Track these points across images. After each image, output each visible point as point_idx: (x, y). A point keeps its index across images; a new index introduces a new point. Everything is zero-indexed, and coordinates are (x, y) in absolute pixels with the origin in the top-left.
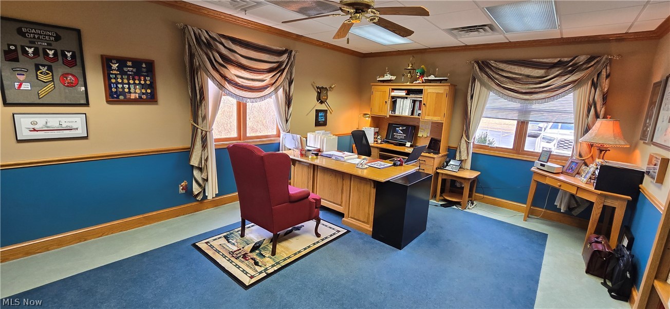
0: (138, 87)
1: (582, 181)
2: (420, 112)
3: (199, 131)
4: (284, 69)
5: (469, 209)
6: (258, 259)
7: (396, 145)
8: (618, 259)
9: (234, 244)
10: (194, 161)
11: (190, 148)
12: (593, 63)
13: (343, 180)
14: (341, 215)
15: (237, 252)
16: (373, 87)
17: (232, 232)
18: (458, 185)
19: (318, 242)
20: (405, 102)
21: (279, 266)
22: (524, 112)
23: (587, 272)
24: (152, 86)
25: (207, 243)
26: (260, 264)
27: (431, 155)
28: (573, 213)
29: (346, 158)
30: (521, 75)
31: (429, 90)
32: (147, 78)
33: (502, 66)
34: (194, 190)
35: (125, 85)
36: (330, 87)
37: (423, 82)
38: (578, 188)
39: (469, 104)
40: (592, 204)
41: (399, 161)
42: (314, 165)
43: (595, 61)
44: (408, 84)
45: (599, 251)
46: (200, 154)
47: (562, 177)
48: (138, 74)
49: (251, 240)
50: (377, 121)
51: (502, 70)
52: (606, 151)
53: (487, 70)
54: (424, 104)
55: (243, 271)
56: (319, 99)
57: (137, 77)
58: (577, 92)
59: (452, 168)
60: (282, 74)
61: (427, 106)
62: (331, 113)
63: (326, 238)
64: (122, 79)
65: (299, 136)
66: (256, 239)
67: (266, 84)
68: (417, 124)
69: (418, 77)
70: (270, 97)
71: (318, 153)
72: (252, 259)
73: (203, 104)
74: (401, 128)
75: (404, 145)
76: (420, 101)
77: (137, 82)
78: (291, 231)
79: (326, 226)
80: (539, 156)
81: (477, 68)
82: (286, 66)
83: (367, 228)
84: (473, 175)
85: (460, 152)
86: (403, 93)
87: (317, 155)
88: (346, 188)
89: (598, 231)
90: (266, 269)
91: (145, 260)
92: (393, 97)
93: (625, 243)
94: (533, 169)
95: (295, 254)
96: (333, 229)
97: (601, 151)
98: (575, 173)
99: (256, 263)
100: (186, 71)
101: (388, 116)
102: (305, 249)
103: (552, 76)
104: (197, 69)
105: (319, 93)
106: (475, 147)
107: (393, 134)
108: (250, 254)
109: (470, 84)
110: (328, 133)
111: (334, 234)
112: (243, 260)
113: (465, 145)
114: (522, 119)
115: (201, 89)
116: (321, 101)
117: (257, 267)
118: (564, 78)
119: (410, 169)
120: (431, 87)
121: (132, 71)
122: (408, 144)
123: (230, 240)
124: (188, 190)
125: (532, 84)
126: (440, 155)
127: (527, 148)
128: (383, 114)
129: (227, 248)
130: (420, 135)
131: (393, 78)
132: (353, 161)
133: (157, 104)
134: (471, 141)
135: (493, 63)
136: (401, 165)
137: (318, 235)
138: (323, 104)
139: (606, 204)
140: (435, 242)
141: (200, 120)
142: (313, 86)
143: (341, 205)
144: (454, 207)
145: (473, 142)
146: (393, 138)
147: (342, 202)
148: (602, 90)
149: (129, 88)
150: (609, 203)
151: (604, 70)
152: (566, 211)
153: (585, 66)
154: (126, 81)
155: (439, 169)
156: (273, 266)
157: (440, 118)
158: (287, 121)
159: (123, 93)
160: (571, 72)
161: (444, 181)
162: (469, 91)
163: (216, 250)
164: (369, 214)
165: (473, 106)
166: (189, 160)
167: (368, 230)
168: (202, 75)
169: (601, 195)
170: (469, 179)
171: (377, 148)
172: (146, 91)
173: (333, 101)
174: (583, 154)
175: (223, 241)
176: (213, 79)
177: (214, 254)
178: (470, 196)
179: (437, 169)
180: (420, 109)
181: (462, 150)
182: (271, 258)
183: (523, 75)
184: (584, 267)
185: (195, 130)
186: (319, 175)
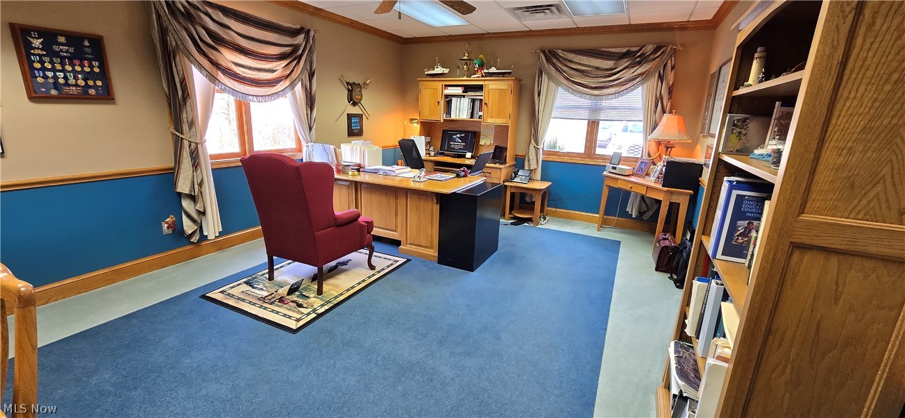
0: (80, 76)
1: (651, 181)
2: (481, 113)
3: (186, 143)
4: (301, 56)
5: (541, 224)
6: (301, 301)
7: (454, 156)
8: (682, 252)
9: (262, 289)
10: (183, 186)
11: (173, 169)
12: (659, 53)
13: (397, 198)
14: (397, 243)
15: (270, 297)
16: (420, 83)
17: (254, 276)
18: (528, 200)
19: (373, 275)
20: (462, 101)
21: (331, 305)
22: (595, 110)
23: (656, 270)
24: (104, 75)
25: (222, 292)
26: (305, 305)
27: (497, 165)
28: (644, 217)
29: (397, 172)
30: (590, 66)
31: (492, 86)
32: (93, 63)
33: (571, 56)
34: (185, 228)
35: (58, 74)
36: (365, 83)
37: (482, 76)
38: (648, 187)
39: (537, 102)
40: (659, 202)
41: (463, 171)
42: (356, 182)
43: (662, 51)
44: (465, 78)
45: (666, 247)
46: (191, 176)
47: (633, 179)
48: (78, 56)
49: (285, 282)
50: (428, 128)
51: (571, 61)
52: (672, 148)
53: (555, 61)
54: (486, 104)
55: (285, 315)
56: (350, 99)
57: (77, 62)
58: (645, 85)
59: (520, 181)
60: (298, 62)
61: (489, 105)
62: (367, 118)
63: (383, 270)
64: (52, 62)
65: (332, 147)
66: (291, 280)
67: (278, 76)
68: (477, 130)
69: (476, 69)
70: (284, 95)
71: (359, 168)
72: (292, 302)
73: (188, 104)
74: (458, 135)
75: (464, 156)
76: (481, 100)
77: (78, 68)
78: (336, 267)
79: (380, 257)
80: (610, 159)
81: (544, 58)
82: (303, 51)
83: (431, 253)
84: (544, 185)
85: (529, 160)
86: (459, 91)
87: (358, 170)
88: (401, 207)
89: (665, 231)
90: (314, 311)
91: (134, 322)
92: (447, 96)
93: (688, 237)
94: (605, 173)
95: (348, 290)
96: (389, 259)
97: (667, 148)
98: (645, 174)
99: (300, 306)
100: (156, 53)
101: (442, 121)
102: (359, 284)
103: (621, 68)
104: (174, 52)
105: (350, 91)
106: (546, 153)
107: (449, 143)
108: (288, 297)
109: (537, 79)
110: (368, 143)
111: (392, 264)
112: (279, 304)
113: (534, 151)
114: (593, 118)
115: (183, 81)
116: (354, 102)
117: (301, 309)
118: (632, 70)
119: (475, 180)
120: (492, 82)
121: (67, 52)
122: (469, 155)
123: (255, 286)
124: (177, 229)
125: (601, 77)
126: (507, 164)
127: (599, 151)
128: (434, 118)
129: (254, 294)
130: (482, 142)
131: (446, 71)
132: (406, 175)
133: (114, 104)
134: (540, 147)
135: (560, 52)
136: (465, 176)
137: (372, 267)
138: (357, 107)
139: (672, 201)
140: (510, 260)
141: (185, 127)
142: (341, 81)
143: (395, 231)
144: (526, 224)
145: (543, 148)
146: (450, 149)
147: (396, 227)
148: (668, 84)
149: (66, 78)
150: (675, 199)
151: (669, 61)
152: (637, 216)
153: (652, 57)
154: (58, 67)
155: (506, 181)
156: (322, 306)
157: (505, 120)
158: (310, 129)
159: (56, 85)
160: (639, 63)
161: (513, 195)
162: (536, 87)
163: (239, 299)
164: (432, 237)
165: (541, 105)
166: (175, 185)
167: (432, 256)
168: (182, 59)
169: (667, 191)
170: (540, 190)
171: (431, 161)
172: (95, 83)
173: (370, 101)
174: (652, 154)
175: (246, 288)
176: (200, 67)
177: (237, 302)
178: (542, 211)
179: (504, 182)
180: (481, 110)
181: (531, 157)
182: (317, 298)
183: (593, 67)
184: (654, 266)
185: (178, 143)
186: (365, 197)
